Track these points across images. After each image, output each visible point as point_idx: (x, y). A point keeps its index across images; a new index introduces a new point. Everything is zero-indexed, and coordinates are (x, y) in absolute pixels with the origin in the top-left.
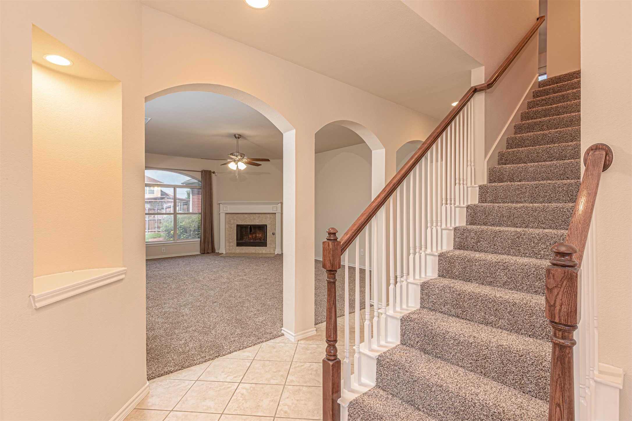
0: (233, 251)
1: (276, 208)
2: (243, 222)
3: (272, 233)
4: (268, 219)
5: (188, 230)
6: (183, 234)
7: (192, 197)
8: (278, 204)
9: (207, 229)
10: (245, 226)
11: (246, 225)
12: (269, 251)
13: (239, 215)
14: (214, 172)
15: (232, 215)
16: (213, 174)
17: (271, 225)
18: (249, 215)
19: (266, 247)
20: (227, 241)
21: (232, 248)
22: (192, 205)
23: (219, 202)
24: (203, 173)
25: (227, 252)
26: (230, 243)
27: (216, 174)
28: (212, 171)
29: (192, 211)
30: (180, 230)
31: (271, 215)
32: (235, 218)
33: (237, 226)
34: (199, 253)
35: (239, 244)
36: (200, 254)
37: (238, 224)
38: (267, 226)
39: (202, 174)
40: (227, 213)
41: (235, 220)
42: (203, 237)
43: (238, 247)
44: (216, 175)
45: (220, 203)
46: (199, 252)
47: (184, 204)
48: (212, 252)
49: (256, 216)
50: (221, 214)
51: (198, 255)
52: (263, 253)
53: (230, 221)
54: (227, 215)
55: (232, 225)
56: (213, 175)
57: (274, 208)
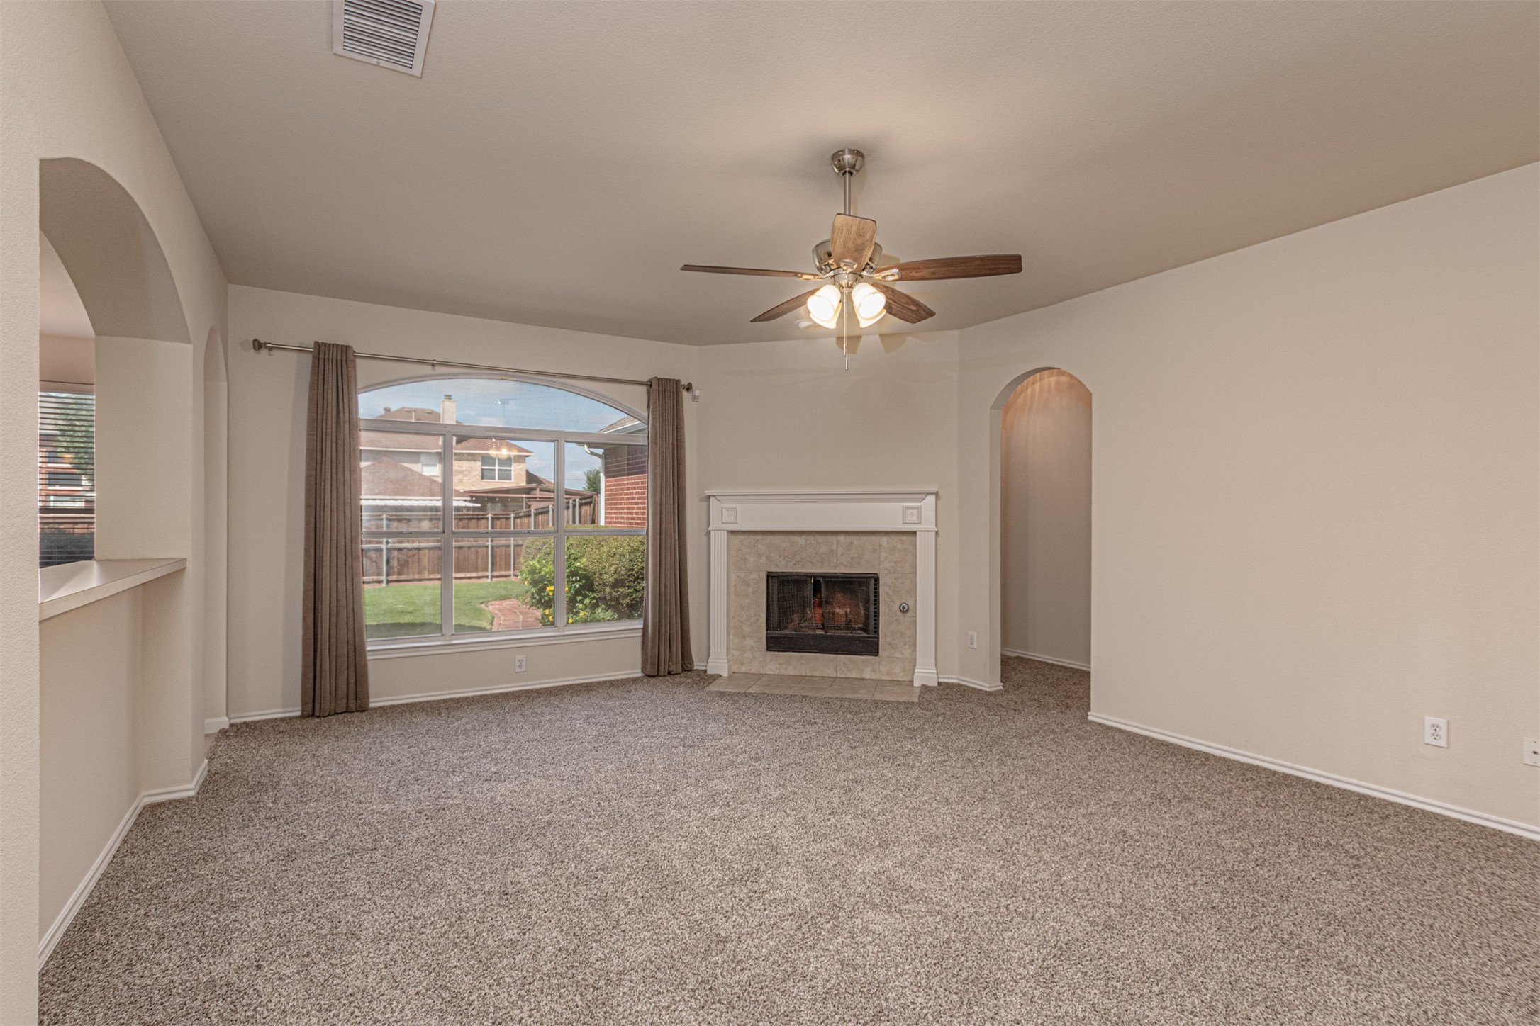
0: (755, 668)
1: (915, 512)
2: (791, 564)
3: (896, 607)
4: (883, 555)
5: (597, 583)
6: (581, 594)
7: (606, 482)
8: (924, 496)
9: (666, 587)
10: (796, 578)
11: (799, 574)
12: (888, 673)
13: (777, 538)
14: (690, 384)
15: (752, 538)
16: (684, 393)
17: (896, 575)
18: (811, 537)
19: (877, 658)
20: (732, 631)
21: (751, 656)
22: (606, 504)
23: (708, 493)
24: (655, 386)
25: (734, 669)
26: (745, 638)
27: (697, 393)
28: (684, 382)
29: (606, 523)
30: (573, 582)
31: (896, 539)
32: (762, 547)
33: (770, 576)
34: (638, 673)
35: (774, 644)
36: (640, 675)
37: (774, 569)
38: (877, 580)
39: (648, 393)
40: (732, 532)
41: (760, 556)
42: (653, 618)
43: (773, 653)
44: (694, 397)
45: (709, 497)
46: (640, 671)
47: (583, 501)
48: (684, 670)
49: (837, 541)
50: (712, 533)
51: (634, 680)
52: (863, 679)
53: (745, 560)
54: (733, 537)
55: (751, 573)
56: (685, 395)
57: (909, 512)
